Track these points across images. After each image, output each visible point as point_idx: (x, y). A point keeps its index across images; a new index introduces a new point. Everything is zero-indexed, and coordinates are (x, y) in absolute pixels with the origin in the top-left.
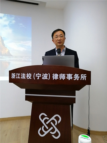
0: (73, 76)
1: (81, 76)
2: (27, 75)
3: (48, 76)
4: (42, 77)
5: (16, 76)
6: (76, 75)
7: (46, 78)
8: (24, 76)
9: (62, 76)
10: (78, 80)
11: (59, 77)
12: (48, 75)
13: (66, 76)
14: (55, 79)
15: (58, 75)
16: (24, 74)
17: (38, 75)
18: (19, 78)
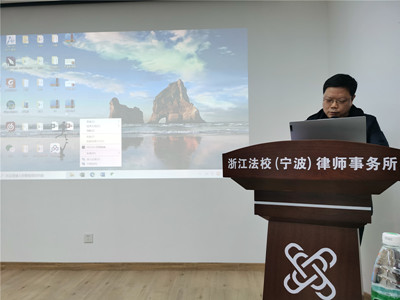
0: (364, 162)
1: (385, 161)
2: (262, 161)
3: (307, 162)
4: (294, 164)
5: (237, 164)
6: (371, 158)
7: (303, 167)
8: (254, 164)
9: (340, 163)
10: (376, 169)
11: (331, 163)
12: (307, 160)
13: (348, 162)
14: (322, 169)
15: (328, 161)
16: (255, 160)
17: (286, 162)
18: (244, 167)
